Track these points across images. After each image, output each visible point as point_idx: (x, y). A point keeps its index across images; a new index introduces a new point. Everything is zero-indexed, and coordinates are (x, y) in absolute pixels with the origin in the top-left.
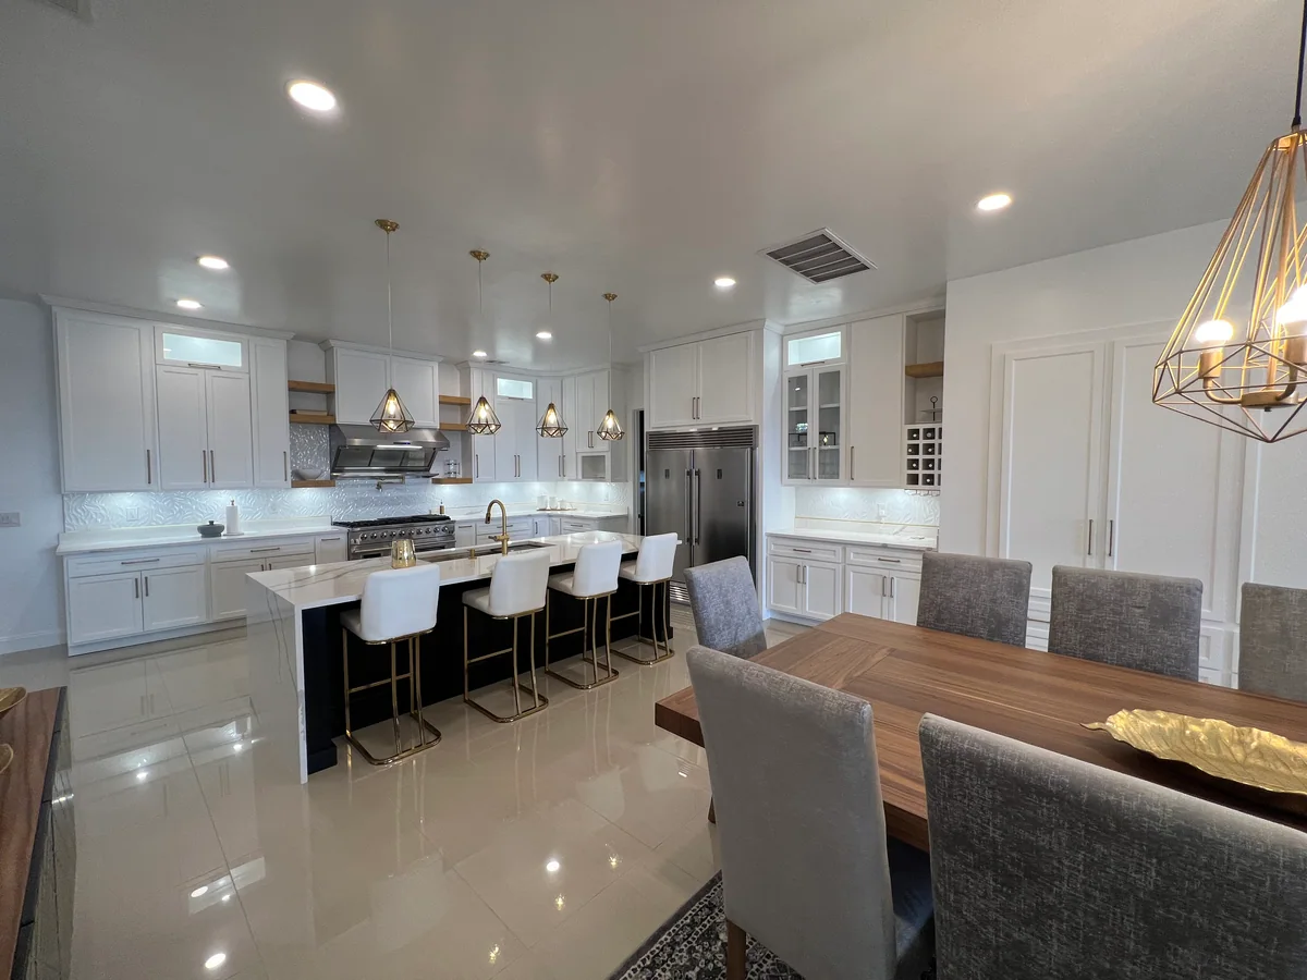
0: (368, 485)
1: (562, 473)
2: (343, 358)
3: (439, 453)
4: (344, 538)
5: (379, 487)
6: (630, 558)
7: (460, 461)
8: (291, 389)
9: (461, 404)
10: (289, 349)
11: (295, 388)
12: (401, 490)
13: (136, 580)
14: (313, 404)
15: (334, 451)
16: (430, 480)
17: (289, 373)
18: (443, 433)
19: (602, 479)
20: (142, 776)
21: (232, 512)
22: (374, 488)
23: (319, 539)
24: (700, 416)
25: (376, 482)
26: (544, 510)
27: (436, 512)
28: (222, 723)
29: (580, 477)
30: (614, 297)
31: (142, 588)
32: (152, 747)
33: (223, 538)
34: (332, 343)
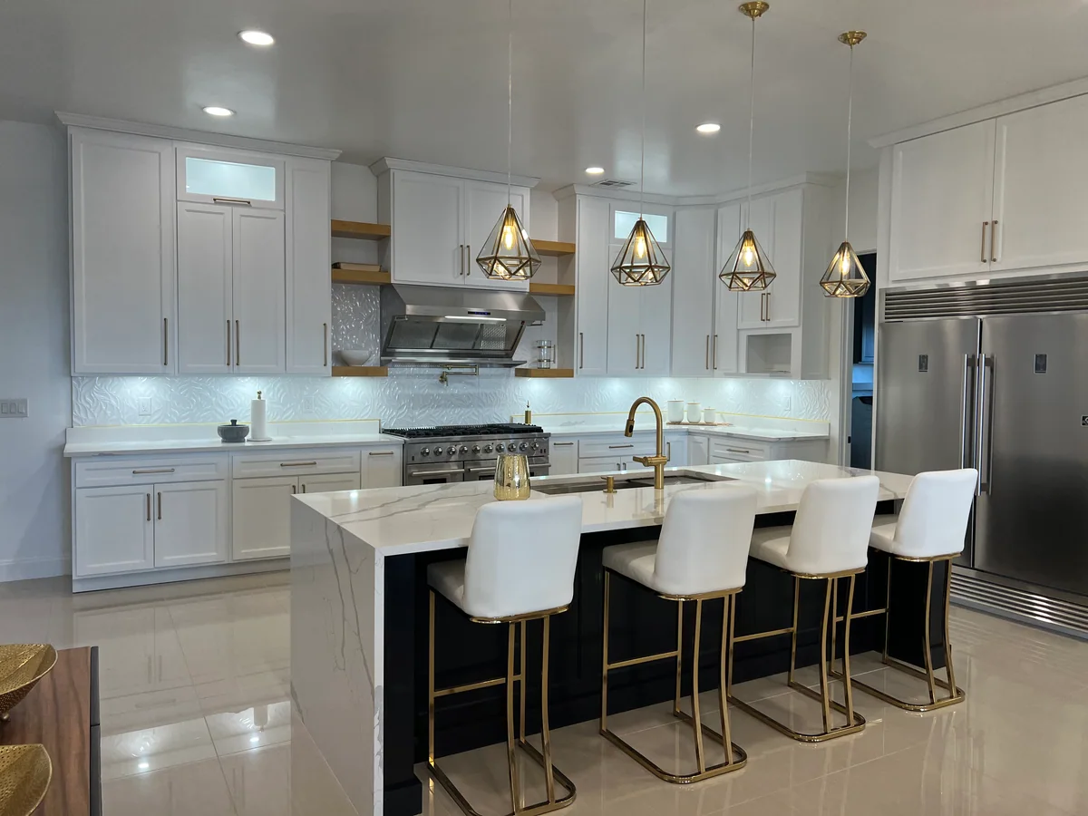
0: (429, 376)
1: (711, 363)
2: (404, 184)
3: (527, 329)
4: (398, 452)
5: (443, 379)
6: (887, 509)
7: (555, 342)
8: (335, 234)
9: (559, 254)
10: (334, 174)
11: (340, 231)
12: (472, 384)
13: (148, 495)
14: (359, 255)
15: (387, 323)
16: (513, 371)
17: (333, 208)
18: (535, 298)
19: (784, 374)
20: (144, 766)
21: (258, 406)
22: (437, 380)
23: (365, 453)
24: (998, 256)
25: (438, 371)
26: (679, 423)
27: (519, 420)
28: (238, 707)
29: (743, 369)
30: (861, 37)
31: (153, 508)
32: (157, 729)
33: (247, 444)
34: (389, 162)
